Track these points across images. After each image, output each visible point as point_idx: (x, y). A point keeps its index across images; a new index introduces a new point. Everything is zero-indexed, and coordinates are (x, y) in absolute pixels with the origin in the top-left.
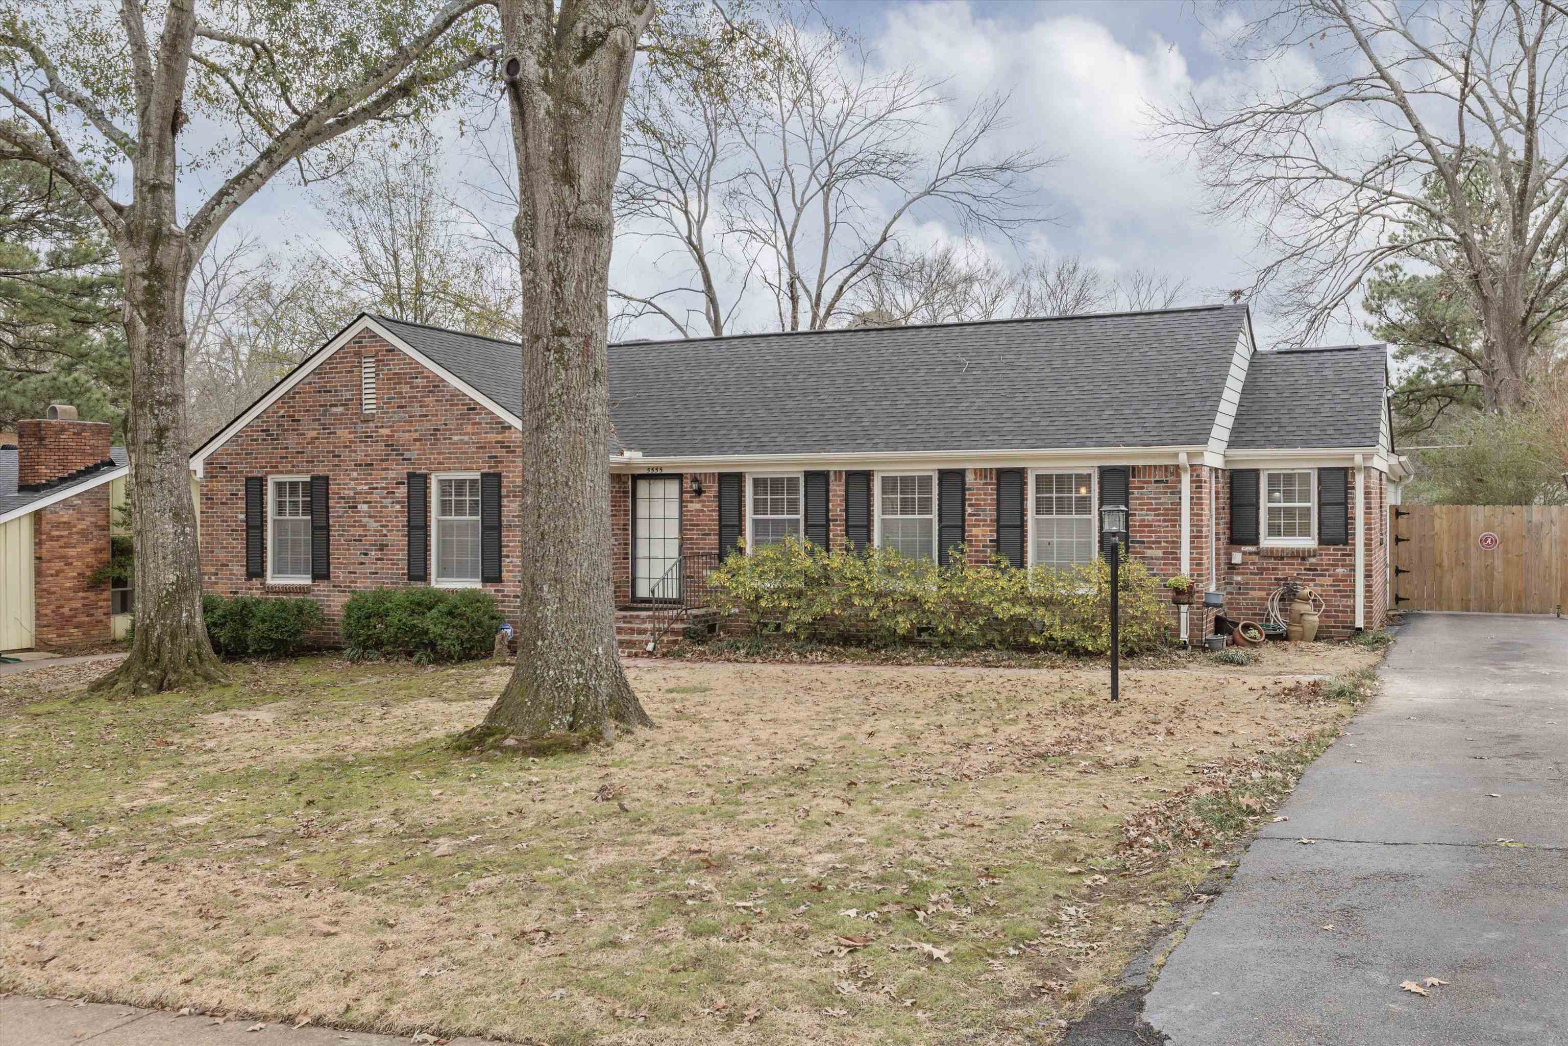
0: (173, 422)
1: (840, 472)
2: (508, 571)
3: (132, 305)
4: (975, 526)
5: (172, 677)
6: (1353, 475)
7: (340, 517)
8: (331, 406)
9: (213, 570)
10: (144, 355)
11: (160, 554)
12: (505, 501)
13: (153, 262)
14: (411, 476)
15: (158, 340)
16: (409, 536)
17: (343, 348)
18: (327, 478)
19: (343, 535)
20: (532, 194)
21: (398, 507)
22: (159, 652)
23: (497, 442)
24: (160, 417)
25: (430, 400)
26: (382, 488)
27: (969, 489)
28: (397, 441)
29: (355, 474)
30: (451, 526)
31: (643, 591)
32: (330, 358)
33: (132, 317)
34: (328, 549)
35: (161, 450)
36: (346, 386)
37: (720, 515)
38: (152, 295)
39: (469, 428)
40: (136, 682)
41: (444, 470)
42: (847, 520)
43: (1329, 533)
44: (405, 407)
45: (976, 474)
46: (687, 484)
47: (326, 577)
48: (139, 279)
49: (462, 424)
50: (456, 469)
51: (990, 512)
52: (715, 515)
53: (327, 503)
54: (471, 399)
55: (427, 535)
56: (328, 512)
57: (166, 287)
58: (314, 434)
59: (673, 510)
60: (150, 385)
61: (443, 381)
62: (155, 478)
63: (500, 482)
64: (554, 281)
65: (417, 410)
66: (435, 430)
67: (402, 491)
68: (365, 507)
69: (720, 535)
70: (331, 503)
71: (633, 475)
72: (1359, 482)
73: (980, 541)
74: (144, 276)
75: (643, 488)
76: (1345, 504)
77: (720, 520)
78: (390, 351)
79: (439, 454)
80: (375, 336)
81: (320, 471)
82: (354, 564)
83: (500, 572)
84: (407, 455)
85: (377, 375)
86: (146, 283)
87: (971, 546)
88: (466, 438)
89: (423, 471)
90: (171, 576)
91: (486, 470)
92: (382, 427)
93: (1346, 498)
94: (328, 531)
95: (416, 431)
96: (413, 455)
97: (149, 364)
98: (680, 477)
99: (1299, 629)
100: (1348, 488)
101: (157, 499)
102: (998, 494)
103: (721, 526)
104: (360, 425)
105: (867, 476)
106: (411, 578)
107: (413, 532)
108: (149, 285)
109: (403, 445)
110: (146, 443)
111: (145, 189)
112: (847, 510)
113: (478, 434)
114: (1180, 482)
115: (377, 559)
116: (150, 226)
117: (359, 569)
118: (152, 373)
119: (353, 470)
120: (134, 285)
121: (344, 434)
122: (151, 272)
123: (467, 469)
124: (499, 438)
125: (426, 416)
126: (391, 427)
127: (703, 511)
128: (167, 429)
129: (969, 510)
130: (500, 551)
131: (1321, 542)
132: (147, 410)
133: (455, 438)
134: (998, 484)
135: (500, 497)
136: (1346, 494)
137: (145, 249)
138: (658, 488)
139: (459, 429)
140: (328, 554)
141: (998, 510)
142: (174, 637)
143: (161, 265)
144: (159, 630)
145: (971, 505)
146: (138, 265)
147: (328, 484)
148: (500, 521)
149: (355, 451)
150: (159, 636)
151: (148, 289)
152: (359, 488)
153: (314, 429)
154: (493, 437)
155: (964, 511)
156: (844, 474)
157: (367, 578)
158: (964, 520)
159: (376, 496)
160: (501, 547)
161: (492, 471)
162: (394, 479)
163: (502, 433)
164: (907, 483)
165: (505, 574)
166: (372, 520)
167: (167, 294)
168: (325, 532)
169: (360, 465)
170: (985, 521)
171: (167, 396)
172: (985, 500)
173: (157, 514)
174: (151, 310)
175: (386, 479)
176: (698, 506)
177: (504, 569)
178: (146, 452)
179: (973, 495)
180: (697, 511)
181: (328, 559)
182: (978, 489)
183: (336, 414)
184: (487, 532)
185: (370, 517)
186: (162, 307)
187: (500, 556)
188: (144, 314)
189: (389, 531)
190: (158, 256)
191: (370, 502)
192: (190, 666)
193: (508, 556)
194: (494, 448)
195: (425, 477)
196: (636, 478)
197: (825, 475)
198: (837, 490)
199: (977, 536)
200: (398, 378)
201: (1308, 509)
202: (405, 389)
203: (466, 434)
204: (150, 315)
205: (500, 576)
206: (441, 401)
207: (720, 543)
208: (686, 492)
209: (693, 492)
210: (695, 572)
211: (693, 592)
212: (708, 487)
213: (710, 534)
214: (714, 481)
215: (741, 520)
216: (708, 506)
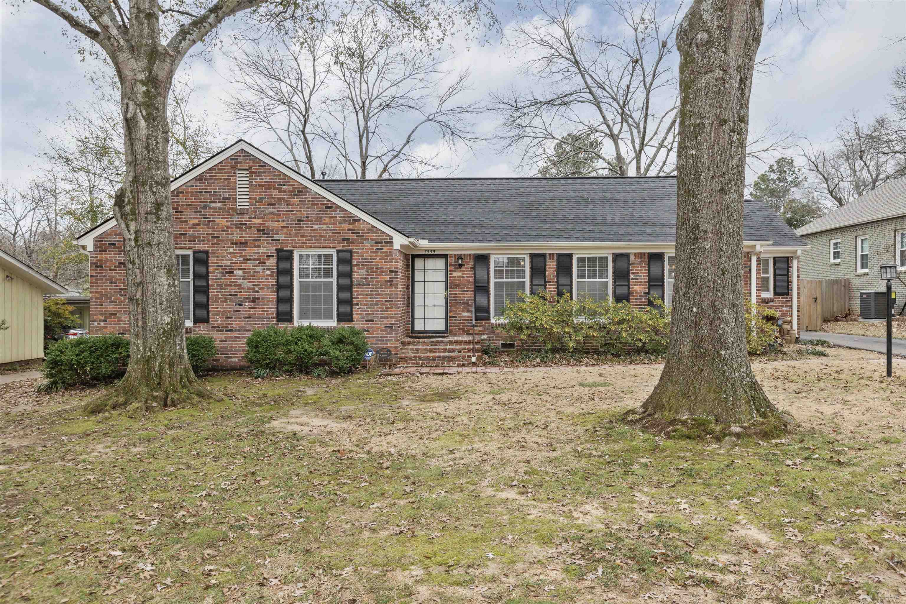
0: (166, 199)
1: (553, 254)
2: (357, 314)
3: (135, 104)
4: (635, 285)
5: (173, 396)
6: (791, 261)
7: (218, 279)
8: (211, 202)
9: (102, 318)
10: (145, 144)
11: (158, 302)
12: (355, 269)
13: (150, 73)
14: (279, 251)
15: (154, 134)
16: (278, 292)
17: (221, 162)
18: (207, 252)
19: (221, 292)
20: (731, 11)
21: (268, 272)
22: (160, 377)
23: (349, 230)
24: (157, 194)
25: (295, 201)
26: (254, 260)
27: (632, 264)
28: (268, 227)
29: (231, 250)
30: (309, 285)
31: (418, 327)
32: (210, 169)
33: (135, 113)
34: (208, 301)
35: (158, 220)
36: (223, 189)
37: (475, 280)
38: (150, 98)
39: (327, 220)
40: (146, 402)
41: (307, 248)
42: (557, 282)
43: (780, 289)
44: (274, 204)
45: (635, 256)
46: (452, 261)
47: (206, 321)
48: (138, 84)
49: (321, 218)
50: (316, 247)
51: (644, 277)
52: (471, 279)
53: (207, 269)
54: (329, 201)
55: (292, 291)
56: (208, 276)
57: (160, 94)
58: (196, 221)
59: (441, 276)
60: (149, 169)
61: (306, 187)
62: (154, 241)
63: (351, 256)
64: (741, 80)
65: (283, 207)
66: (298, 221)
67: (272, 261)
68: (240, 272)
69: (475, 291)
70: (211, 269)
71: (412, 255)
72: (795, 263)
73: (638, 293)
74: (143, 83)
75: (419, 263)
76: (788, 275)
77: (475, 282)
78: (262, 166)
79: (302, 237)
80: (250, 155)
81: (201, 247)
82: (231, 311)
83: (352, 315)
84: (276, 237)
85: (250, 182)
86: (145, 88)
87: (634, 296)
88: (324, 227)
89: (289, 248)
90: (166, 318)
91: (341, 248)
92: (255, 218)
93: (788, 272)
94: (208, 289)
95: (284, 221)
96: (282, 237)
97: (149, 152)
98: (446, 256)
99: (789, 338)
100: (789, 267)
101: (156, 258)
102: (648, 267)
103: (475, 286)
104: (236, 216)
105: (569, 256)
106: (280, 320)
107: (281, 289)
108: (148, 91)
109: (273, 230)
110: (147, 213)
111: (142, 15)
112: (558, 276)
113: (334, 224)
114: (750, 261)
115: (250, 308)
116: (147, 45)
117: (234, 315)
118: (151, 160)
119: (230, 247)
120: (135, 89)
121: (221, 222)
122: (149, 81)
123: (324, 247)
124: (351, 227)
125: (292, 211)
126: (262, 218)
127: (463, 277)
128: (162, 204)
129: (632, 276)
130: (352, 301)
131: (776, 294)
132: (147, 188)
133: (316, 227)
134: (649, 262)
135: (351, 266)
136: (788, 270)
137: (143, 63)
138: (430, 263)
139: (319, 221)
140: (208, 305)
141: (649, 276)
142: (171, 365)
143: (157, 76)
144: (159, 361)
145: (633, 273)
146: (138, 74)
147: (208, 257)
148: (351, 281)
149: (232, 234)
150: (160, 365)
151: (147, 94)
152: (235, 259)
153: (196, 218)
154: (345, 226)
155: (629, 276)
156: (555, 257)
157: (242, 321)
158: (629, 282)
159: (250, 264)
160: (352, 298)
161: (345, 248)
162: (265, 253)
163: (353, 224)
164: (592, 261)
165: (355, 316)
166: (246, 281)
167: (160, 99)
168: (206, 289)
169: (236, 244)
170: (641, 282)
171: (162, 178)
172: (641, 270)
173: (155, 270)
174: (149, 110)
175: (259, 253)
176: (460, 274)
177: (354, 313)
178: (147, 221)
179: (634, 267)
180: (459, 277)
181: (208, 308)
182: (638, 264)
183: (215, 208)
184: (340, 289)
185: (244, 279)
186: (157, 109)
187: (352, 305)
188: (144, 113)
189: (260, 289)
190: (155, 68)
191: (245, 269)
192: (183, 387)
193: (357, 305)
194: (346, 233)
195: (290, 253)
196: (414, 256)
197: (542, 256)
198: (551, 265)
199: (636, 291)
200: (269, 185)
201: (768, 278)
202: (274, 192)
203: (324, 224)
204: (149, 114)
205: (352, 318)
206: (305, 201)
207: (475, 296)
208: (450, 265)
209: (455, 265)
210: (457, 314)
211: (456, 326)
212: (466, 262)
213: (467, 291)
214: (470, 259)
215: (489, 282)
216: (466, 274)
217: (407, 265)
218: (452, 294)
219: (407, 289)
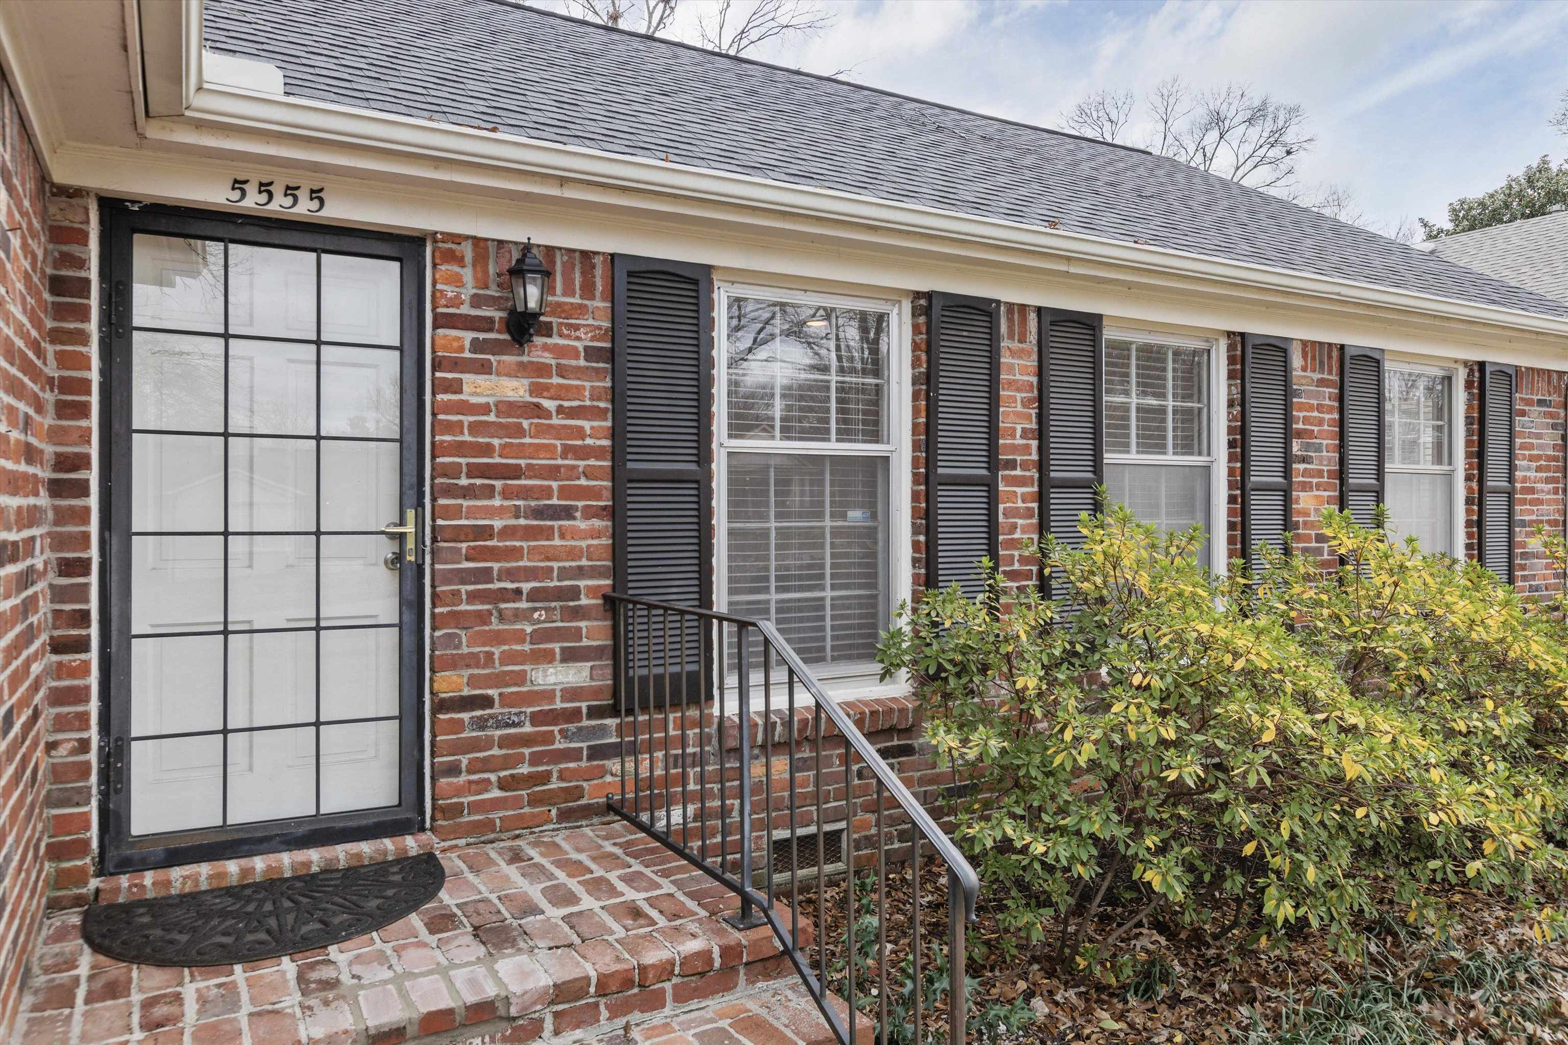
1: (1023, 309)
4: (1304, 487)
37: (617, 432)
42: (1041, 464)
46: (450, 284)
52: (595, 432)
69: (615, 513)
73: (1312, 525)
75: (167, 280)
77: (618, 453)
98: (403, 246)
103: (620, 478)
112: (1042, 434)
127: (537, 410)
138: (280, 286)
158: (1286, 471)
180: (508, 408)
182: (1311, 394)
199: (1307, 512)
207: (618, 551)
208: (441, 321)
209: (485, 324)
210: (499, 680)
211: (486, 765)
212: (558, 309)
213: (567, 513)
214: (588, 290)
215: (704, 456)
216: (559, 393)
217: (57, 285)
218: (459, 534)
219: (57, 488)
